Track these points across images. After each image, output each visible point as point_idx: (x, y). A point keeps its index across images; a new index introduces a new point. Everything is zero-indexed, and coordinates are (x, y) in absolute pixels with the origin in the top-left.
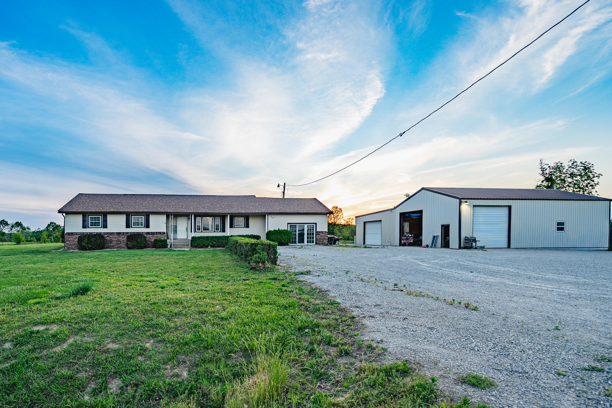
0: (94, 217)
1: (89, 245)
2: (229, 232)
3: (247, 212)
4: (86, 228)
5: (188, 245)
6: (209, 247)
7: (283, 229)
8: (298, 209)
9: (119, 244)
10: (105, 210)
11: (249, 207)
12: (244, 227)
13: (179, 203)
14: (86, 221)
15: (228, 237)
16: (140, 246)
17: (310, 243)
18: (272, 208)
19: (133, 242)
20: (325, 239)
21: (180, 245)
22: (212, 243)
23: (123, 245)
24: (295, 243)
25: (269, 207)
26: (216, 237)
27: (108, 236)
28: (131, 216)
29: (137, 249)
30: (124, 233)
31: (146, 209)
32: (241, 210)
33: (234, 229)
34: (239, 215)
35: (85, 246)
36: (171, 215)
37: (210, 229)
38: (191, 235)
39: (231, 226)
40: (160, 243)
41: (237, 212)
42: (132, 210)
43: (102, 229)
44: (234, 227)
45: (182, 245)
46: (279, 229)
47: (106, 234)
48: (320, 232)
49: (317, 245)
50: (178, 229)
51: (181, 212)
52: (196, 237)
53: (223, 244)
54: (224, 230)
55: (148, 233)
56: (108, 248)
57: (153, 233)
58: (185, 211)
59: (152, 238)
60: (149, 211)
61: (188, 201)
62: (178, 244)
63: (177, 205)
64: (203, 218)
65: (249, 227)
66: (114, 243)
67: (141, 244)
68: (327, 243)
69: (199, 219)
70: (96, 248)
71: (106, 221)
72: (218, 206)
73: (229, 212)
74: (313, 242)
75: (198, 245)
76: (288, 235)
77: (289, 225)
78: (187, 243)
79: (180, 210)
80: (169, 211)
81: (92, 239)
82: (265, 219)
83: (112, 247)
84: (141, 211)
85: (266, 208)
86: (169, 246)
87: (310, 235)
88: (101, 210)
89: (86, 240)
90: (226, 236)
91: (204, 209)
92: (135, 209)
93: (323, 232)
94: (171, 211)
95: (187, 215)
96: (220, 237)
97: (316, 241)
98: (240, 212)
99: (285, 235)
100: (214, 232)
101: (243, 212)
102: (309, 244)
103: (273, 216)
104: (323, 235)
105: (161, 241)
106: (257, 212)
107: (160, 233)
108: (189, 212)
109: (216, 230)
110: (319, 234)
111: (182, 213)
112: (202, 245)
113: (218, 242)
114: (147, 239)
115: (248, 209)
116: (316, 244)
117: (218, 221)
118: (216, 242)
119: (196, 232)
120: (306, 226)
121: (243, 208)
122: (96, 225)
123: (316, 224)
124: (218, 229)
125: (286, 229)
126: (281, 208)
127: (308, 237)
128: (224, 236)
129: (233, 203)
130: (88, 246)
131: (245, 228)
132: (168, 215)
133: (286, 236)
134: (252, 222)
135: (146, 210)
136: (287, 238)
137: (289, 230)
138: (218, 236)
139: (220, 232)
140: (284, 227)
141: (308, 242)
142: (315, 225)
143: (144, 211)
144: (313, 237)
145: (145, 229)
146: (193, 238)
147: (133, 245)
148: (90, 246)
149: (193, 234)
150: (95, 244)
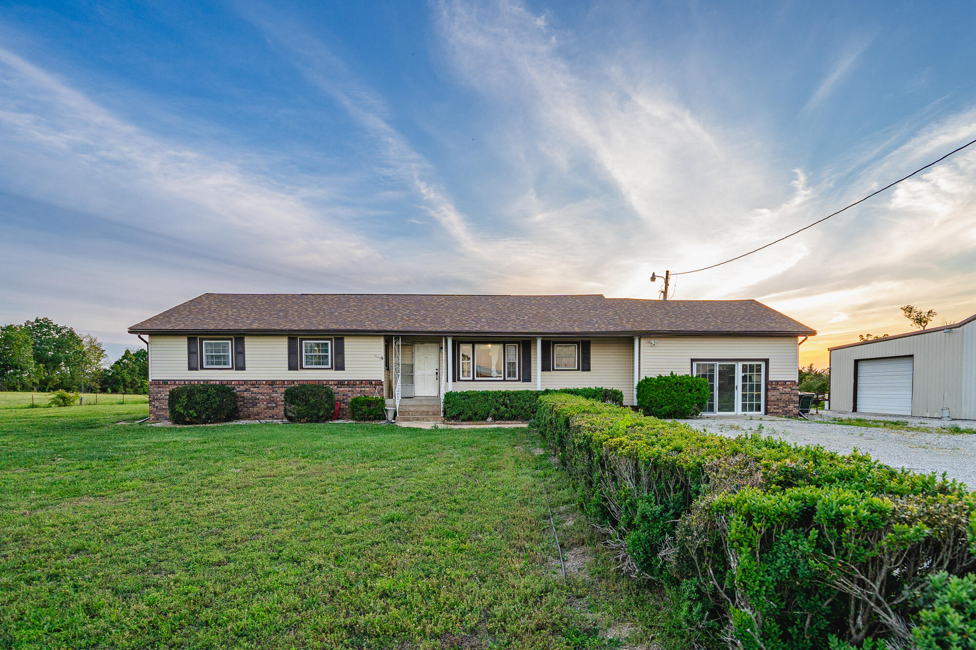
0: (215, 343)
1: (191, 412)
2: (540, 381)
3: (585, 330)
4: (196, 369)
5: (438, 413)
6: (490, 419)
7: (684, 374)
8: (716, 322)
9: (273, 408)
10: (242, 326)
11: (591, 320)
12: (578, 369)
13: (418, 311)
14: (196, 353)
15: (537, 394)
16: (316, 414)
17: (751, 409)
18: (648, 322)
19: (299, 405)
20: (791, 401)
21: (417, 412)
22: (497, 409)
23: (280, 411)
24: (711, 409)
25: (642, 319)
26: (506, 394)
27: (246, 390)
28: (302, 340)
29: (307, 422)
30: (284, 381)
31: (336, 323)
32: (571, 326)
33: (552, 373)
34: (566, 339)
35: (181, 414)
36: (397, 338)
37: (494, 374)
38: (446, 387)
39: (546, 367)
40: (365, 409)
41: (561, 331)
42: (302, 327)
43: (233, 371)
44: (554, 370)
45: (422, 413)
46: (672, 373)
47: (242, 385)
48: (777, 382)
49: (769, 417)
50: (417, 373)
51: (420, 329)
52: (456, 394)
53: (525, 411)
54: (527, 378)
55: (340, 383)
56: (248, 417)
57: (352, 384)
58: (430, 329)
59: (350, 394)
60: (342, 327)
61: (443, 307)
62: (412, 409)
63: (414, 315)
64: (477, 346)
65: (589, 370)
66: (262, 405)
67: (319, 410)
68: (796, 411)
69: (465, 349)
70: (210, 419)
71: (243, 353)
72: (513, 317)
73: (539, 331)
74: (759, 409)
75: (460, 414)
76: (698, 390)
77: (695, 364)
78: (435, 409)
79: (417, 325)
80: (389, 328)
81: (198, 397)
82: (633, 349)
83: (257, 416)
84: (321, 328)
85: (635, 321)
86: (390, 416)
87: (751, 389)
88: (232, 326)
89: (184, 399)
90: (532, 392)
91: (477, 323)
92: (312, 323)
93: (785, 382)
94: (396, 329)
95: (434, 338)
96: (516, 394)
97: (766, 404)
98: (569, 329)
99: (690, 391)
100: (504, 380)
101: (577, 330)
102: (747, 413)
103: (653, 342)
104: (788, 390)
105: (369, 403)
106: (612, 329)
107: (370, 382)
108: (440, 330)
109: (509, 376)
110: (774, 389)
111: (422, 332)
112: (470, 413)
113: (512, 407)
114: (336, 397)
115: (588, 323)
116: (766, 413)
117: (514, 354)
118: (506, 406)
119: (459, 380)
120: (739, 367)
121: (575, 321)
122: (220, 364)
123: (767, 361)
124: (515, 372)
125: (689, 373)
126: (673, 320)
127: (744, 396)
128: (527, 391)
129: (551, 310)
130: (188, 413)
131: (580, 373)
132: (389, 338)
133: (696, 394)
134: (596, 356)
135: (335, 327)
136: (698, 398)
137: (695, 375)
138: (512, 390)
139: (519, 380)
140: (683, 370)
141: (744, 408)
142: (763, 365)
143: (330, 328)
144: (759, 396)
145: (333, 372)
146: (448, 395)
147: (299, 414)
148: (195, 415)
149: (451, 387)
150: (207, 409)
